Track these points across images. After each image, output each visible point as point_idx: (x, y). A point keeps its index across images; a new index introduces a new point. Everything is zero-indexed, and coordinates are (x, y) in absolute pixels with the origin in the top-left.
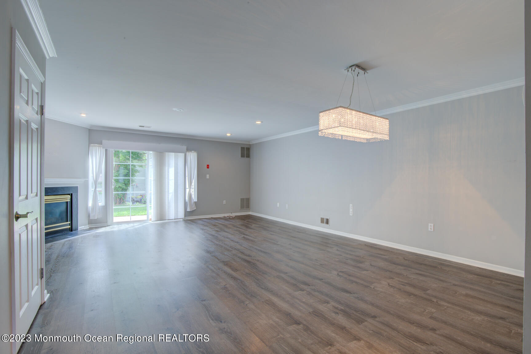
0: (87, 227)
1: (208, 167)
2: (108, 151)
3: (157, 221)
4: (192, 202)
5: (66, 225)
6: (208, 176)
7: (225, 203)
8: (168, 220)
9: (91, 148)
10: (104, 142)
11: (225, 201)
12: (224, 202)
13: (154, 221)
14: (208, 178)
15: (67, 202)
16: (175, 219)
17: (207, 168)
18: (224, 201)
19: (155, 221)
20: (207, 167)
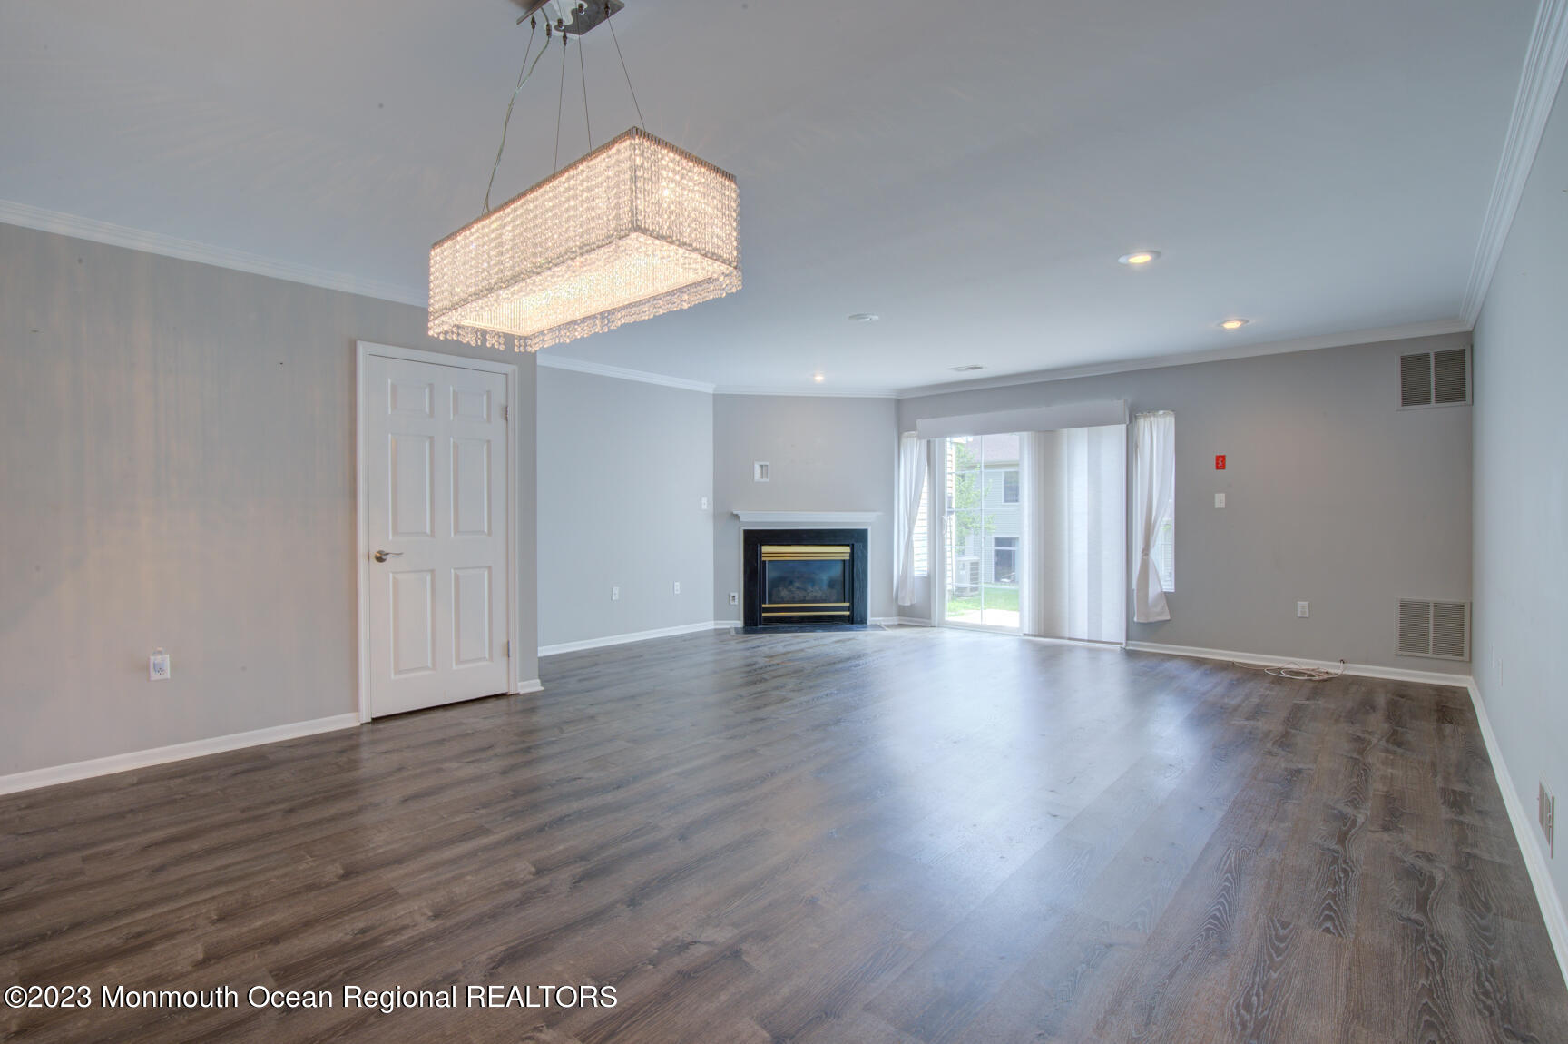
0: (895, 620)
1: (1221, 462)
2: (932, 444)
3: (1035, 636)
4: (1153, 591)
5: (841, 608)
6: (1220, 500)
7: (1303, 612)
8: (1070, 639)
9: (904, 441)
10: (920, 423)
11: (1306, 603)
12: (1302, 607)
13: (1028, 635)
14: (1223, 506)
15: (844, 561)
16: (1089, 641)
17: (1218, 468)
18: (1300, 603)
19: (1032, 635)
20: (1217, 463)
